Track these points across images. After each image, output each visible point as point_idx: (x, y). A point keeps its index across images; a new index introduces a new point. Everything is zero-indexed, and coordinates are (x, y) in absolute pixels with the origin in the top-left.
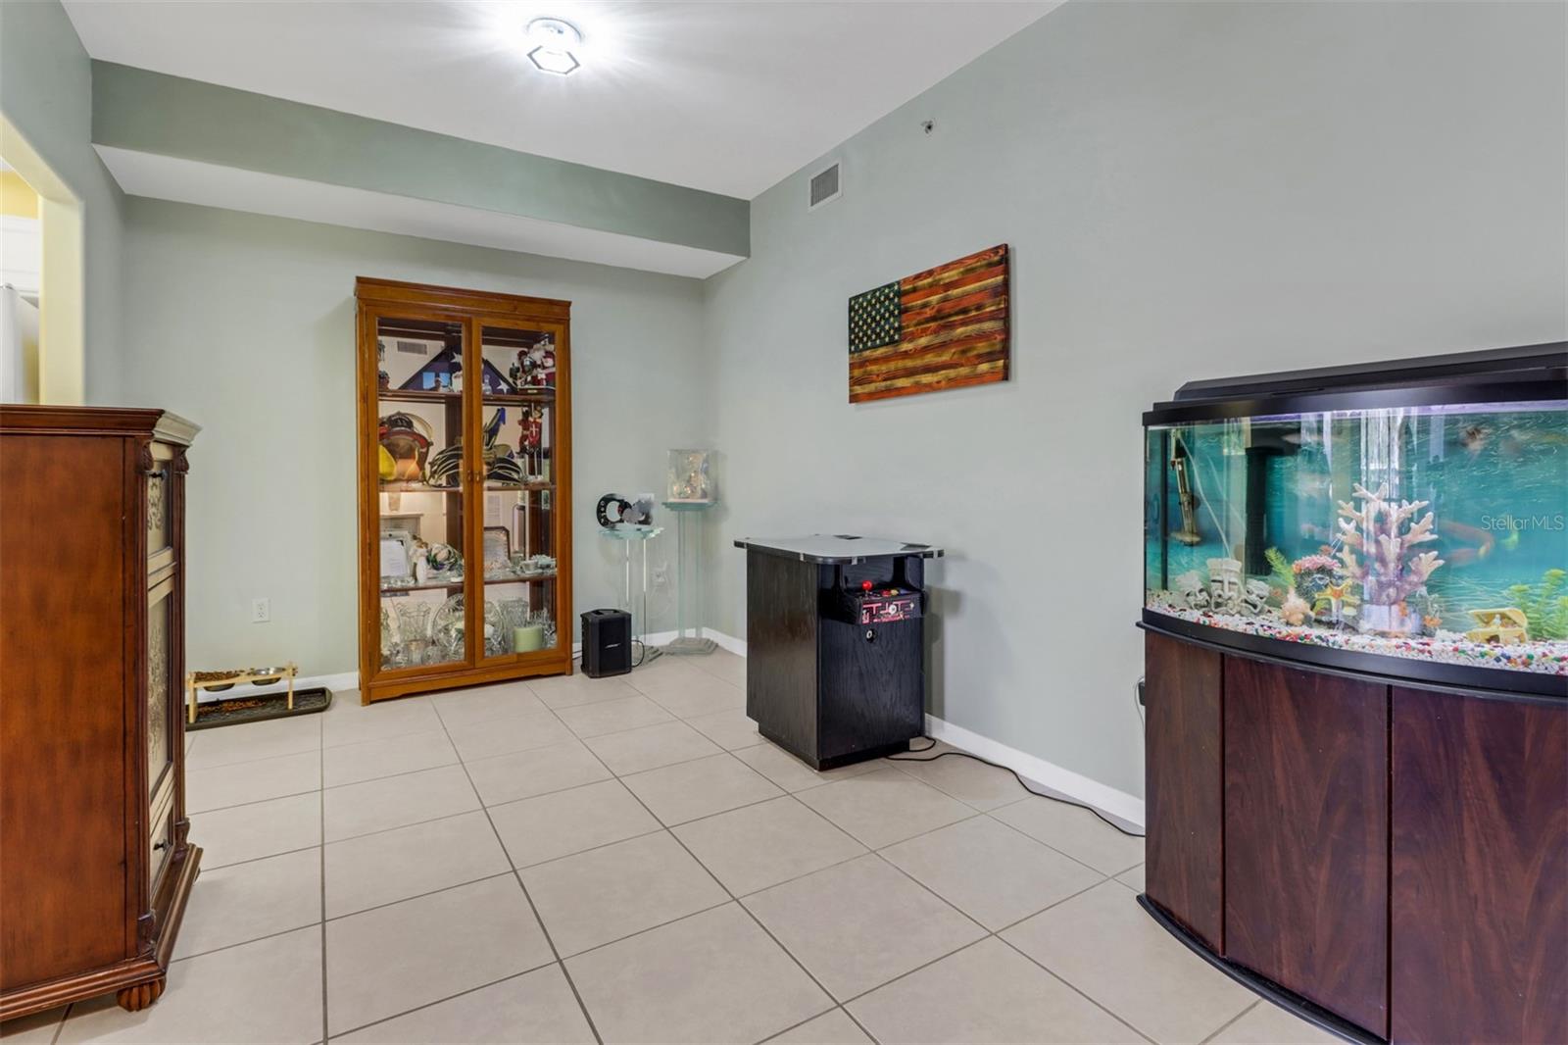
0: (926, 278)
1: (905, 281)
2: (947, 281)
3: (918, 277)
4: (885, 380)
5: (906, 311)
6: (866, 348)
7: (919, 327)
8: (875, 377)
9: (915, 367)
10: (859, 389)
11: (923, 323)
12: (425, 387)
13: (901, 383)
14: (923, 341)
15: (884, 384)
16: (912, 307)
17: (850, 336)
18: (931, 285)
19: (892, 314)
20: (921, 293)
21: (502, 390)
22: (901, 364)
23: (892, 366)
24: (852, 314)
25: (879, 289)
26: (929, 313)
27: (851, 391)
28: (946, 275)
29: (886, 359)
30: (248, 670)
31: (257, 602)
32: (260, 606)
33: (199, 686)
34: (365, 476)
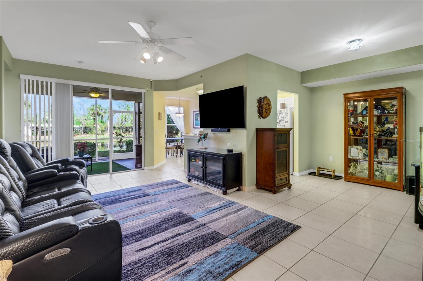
21: (386, 113)
30: (327, 169)
31: (331, 157)
32: (331, 158)
33: (318, 169)
34: (345, 134)
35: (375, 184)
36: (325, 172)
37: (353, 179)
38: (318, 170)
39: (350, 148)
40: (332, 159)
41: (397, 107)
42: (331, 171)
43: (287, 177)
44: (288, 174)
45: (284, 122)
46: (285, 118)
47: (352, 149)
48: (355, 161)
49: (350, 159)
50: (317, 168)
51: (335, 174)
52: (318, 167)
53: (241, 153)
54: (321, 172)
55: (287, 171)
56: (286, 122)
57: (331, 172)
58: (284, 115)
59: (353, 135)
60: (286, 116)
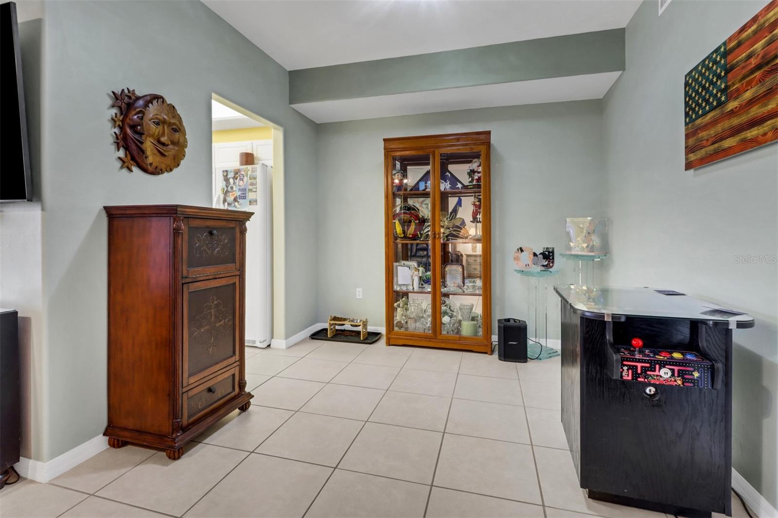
0: (750, 27)
1: (730, 39)
2: (772, 20)
3: (743, 29)
4: (713, 143)
5: (732, 68)
6: (697, 118)
7: (744, 81)
8: (705, 142)
9: (740, 125)
10: (692, 157)
11: (748, 76)
12: (420, 189)
13: (728, 143)
14: (748, 95)
15: (712, 147)
16: (737, 62)
17: (686, 108)
18: (755, 33)
19: (719, 77)
20: (747, 43)
21: (458, 188)
22: (727, 124)
23: (719, 128)
24: (687, 89)
25: (707, 57)
26: (754, 62)
27: (687, 159)
28: (772, 13)
29: (714, 122)
30: (351, 319)
31: (358, 290)
32: (359, 293)
33: (332, 322)
34: (387, 235)
35: (443, 346)
36: (347, 326)
37: (404, 339)
38: (333, 324)
39: (397, 266)
40: (361, 294)
41: (479, 175)
42: (359, 324)
43: (234, 375)
44: (238, 363)
45: (247, 201)
46: (250, 190)
47: (399, 268)
48: (406, 294)
49: (397, 292)
50: (329, 320)
51: (366, 329)
52: (331, 316)
53: (15, 313)
54: (337, 327)
55: (234, 353)
56: (250, 202)
57: (360, 326)
58: (247, 182)
59: (402, 236)
60: (252, 184)
